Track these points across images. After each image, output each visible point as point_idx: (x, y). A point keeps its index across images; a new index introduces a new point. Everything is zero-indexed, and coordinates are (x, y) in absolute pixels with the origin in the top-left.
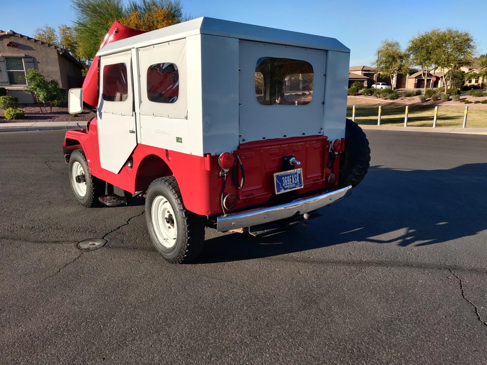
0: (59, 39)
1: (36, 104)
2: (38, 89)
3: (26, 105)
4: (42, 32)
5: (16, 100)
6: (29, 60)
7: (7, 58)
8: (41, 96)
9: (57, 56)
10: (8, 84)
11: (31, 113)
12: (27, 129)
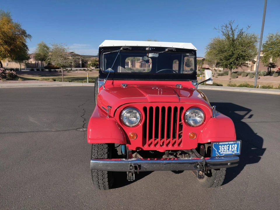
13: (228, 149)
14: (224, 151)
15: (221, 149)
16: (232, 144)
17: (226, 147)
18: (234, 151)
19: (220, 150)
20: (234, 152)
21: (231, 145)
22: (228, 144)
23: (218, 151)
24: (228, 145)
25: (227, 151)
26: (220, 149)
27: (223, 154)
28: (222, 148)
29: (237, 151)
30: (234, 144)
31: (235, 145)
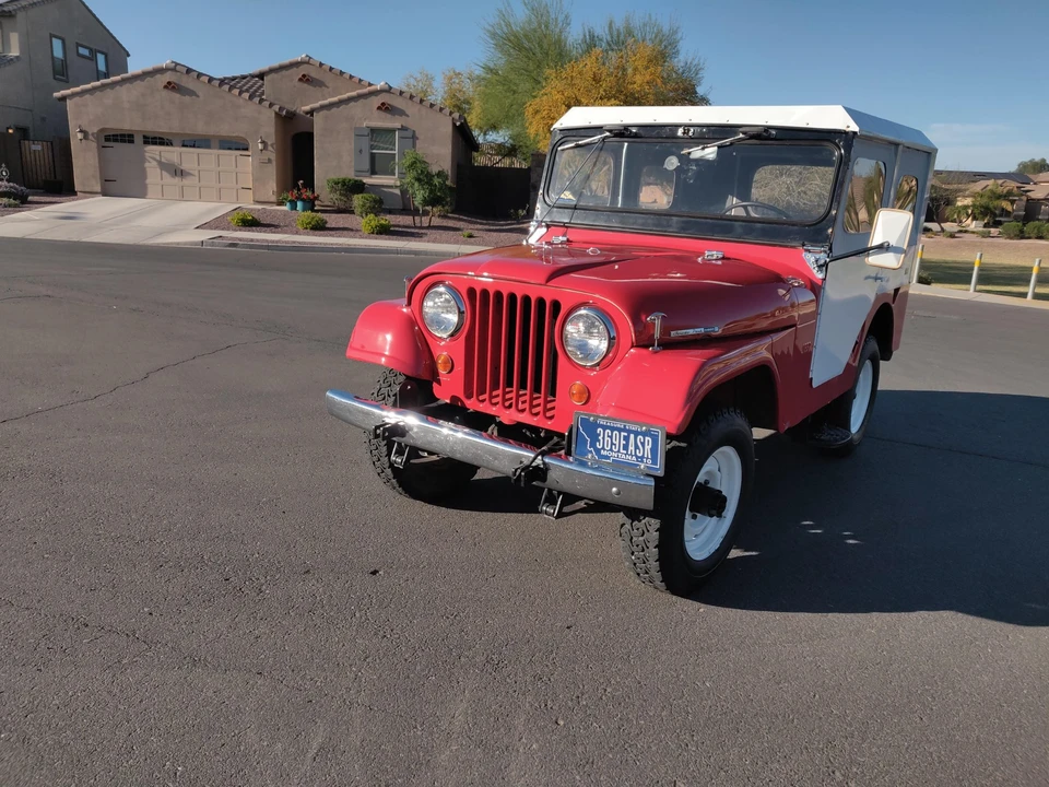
0: (438, 94)
1: (406, 210)
2: (416, 184)
3: (390, 212)
4: (412, 81)
5: (380, 202)
6: (405, 134)
7: (373, 131)
8: (419, 196)
9: (449, 129)
10: (368, 174)
11: (399, 226)
12: (397, 252)
13: (626, 447)
14: (611, 450)
15: (603, 438)
16: (637, 434)
17: (619, 439)
18: (643, 457)
19: (599, 441)
20: (642, 461)
21: (632, 436)
22: (624, 430)
23: (593, 445)
24: (623, 434)
25: (622, 451)
26: (600, 438)
27: (607, 457)
28: (606, 438)
29: (654, 462)
30: (644, 434)
31: (647, 438)
